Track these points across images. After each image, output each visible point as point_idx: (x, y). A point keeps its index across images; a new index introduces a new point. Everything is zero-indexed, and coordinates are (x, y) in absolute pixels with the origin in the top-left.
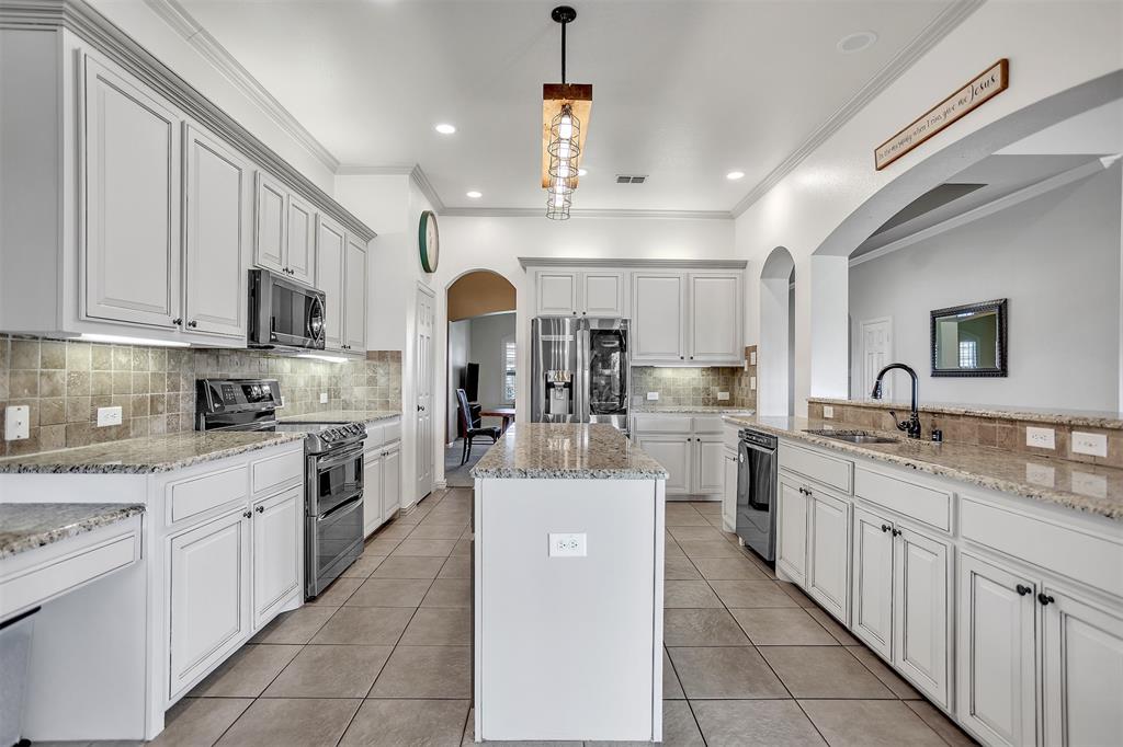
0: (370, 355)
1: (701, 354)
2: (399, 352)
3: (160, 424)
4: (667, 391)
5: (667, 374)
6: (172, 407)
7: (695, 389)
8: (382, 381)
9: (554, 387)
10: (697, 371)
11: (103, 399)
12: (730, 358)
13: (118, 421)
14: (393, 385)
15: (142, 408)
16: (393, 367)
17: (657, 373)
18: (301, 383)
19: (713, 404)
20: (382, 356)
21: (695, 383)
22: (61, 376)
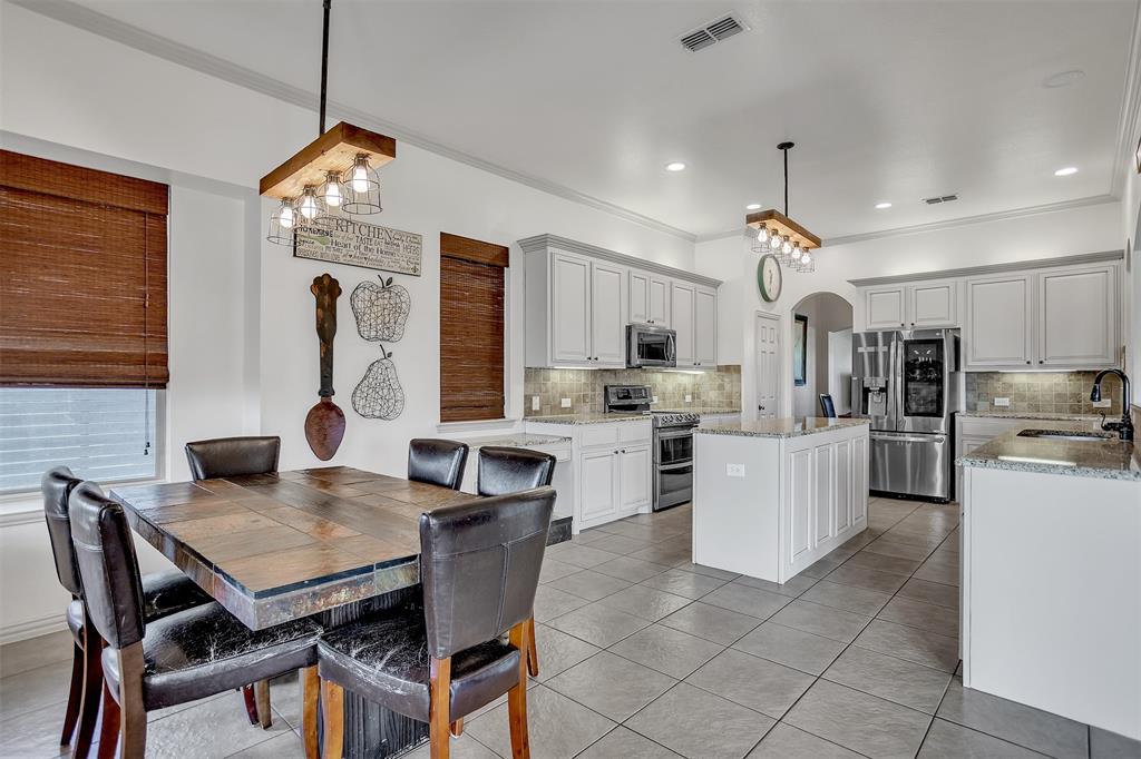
0: (719, 369)
1: (1054, 358)
2: (739, 366)
3: (587, 408)
4: (1020, 397)
5: (1021, 379)
6: (593, 399)
7: (1059, 395)
8: (727, 387)
9: (870, 391)
10: (1061, 375)
11: (564, 395)
12: (1099, 361)
13: (569, 405)
14: (735, 389)
15: (580, 399)
16: (735, 376)
17: (1007, 379)
18: (670, 388)
19: (1086, 412)
20: (728, 369)
21: (1060, 390)
22: (549, 383)
